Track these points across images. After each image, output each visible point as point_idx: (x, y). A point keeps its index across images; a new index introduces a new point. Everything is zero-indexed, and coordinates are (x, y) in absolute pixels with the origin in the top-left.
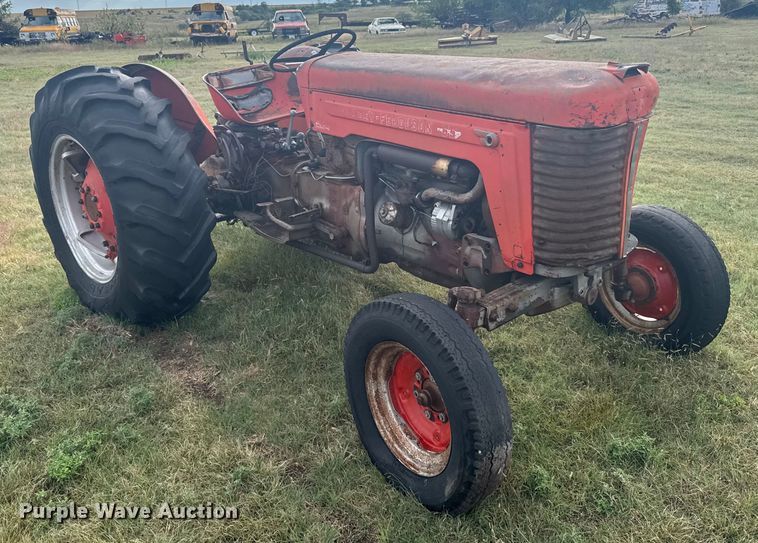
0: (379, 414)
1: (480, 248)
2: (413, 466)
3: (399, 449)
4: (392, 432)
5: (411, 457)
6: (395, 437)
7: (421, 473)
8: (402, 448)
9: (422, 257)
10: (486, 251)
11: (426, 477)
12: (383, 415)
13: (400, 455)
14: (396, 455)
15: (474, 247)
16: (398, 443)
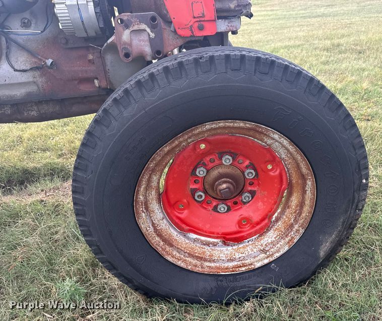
0: (168, 248)
1: (143, 26)
2: (244, 266)
3: (212, 265)
4: (191, 255)
5: (231, 260)
6: (198, 258)
7: (258, 265)
8: (214, 261)
9: (33, 89)
10: (153, 28)
11: (270, 263)
12: (171, 245)
13: (218, 268)
14: (214, 272)
15: (136, 28)
16: (205, 260)
